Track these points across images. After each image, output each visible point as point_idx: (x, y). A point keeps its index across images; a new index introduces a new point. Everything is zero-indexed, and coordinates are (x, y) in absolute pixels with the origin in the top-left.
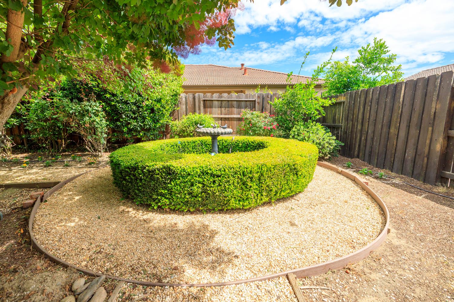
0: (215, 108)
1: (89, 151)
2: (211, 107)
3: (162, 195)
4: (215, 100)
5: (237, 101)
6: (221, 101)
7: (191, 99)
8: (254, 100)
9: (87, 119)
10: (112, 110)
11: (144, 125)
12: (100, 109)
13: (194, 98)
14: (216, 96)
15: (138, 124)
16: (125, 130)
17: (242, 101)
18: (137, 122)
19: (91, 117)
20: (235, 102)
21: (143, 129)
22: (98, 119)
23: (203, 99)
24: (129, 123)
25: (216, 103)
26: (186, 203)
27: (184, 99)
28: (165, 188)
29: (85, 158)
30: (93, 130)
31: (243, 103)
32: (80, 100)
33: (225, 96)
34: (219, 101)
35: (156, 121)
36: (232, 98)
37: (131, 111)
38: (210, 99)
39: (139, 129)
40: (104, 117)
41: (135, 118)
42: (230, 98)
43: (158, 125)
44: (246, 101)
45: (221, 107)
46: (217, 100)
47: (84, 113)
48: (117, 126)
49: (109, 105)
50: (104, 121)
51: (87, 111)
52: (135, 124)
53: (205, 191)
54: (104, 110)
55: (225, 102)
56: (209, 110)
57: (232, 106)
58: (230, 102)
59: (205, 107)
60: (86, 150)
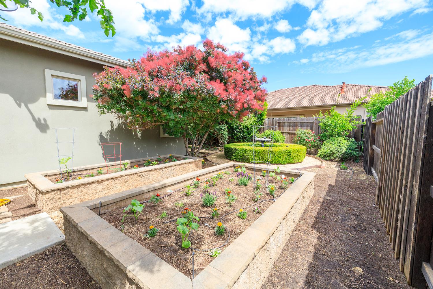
0: (286, 126)
1: (220, 147)
2: (283, 126)
3: (234, 156)
4: (285, 122)
5: (300, 122)
6: (290, 122)
7: (271, 122)
8: (313, 121)
9: (221, 132)
10: (231, 128)
11: (244, 136)
12: (226, 128)
13: (273, 121)
14: (286, 119)
15: (241, 135)
16: (235, 137)
17: (304, 122)
18: (241, 134)
19: (222, 132)
20: (299, 123)
21: (243, 138)
22: (224, 132)
23: (278, 121)
24: (237, 135)
25: (287, 124)
26: (239, 159)
27: (267, 122)
28: (234, 154)
29: (219, 149)
30: (222, 137)
31: (305, 124)
32: (220, 124)
33: (293, 119)
34: (288, 122)
35: (249, 134)
36: (297, 120)
37: (238, 128)
38: (283, 121)
39: (241, 137)
40: (227, 132)
41: (240, 132)
42: (296, 120)
43: (250, 136)
44: (307, 122)
45: (289, 126)
46: (287, 122)
47: (220, 130)
48: (232, 135)
49: (230, 126)
50: (227, 133)
51: (221, 129)
52: (240, 135)
53: (243, 155)
54: (228, 128)
55: (292, 123)
56: (282, 128)
57: (297, 126)
58: (296, 123)
59: (279, 126)
60: (219, 146)
